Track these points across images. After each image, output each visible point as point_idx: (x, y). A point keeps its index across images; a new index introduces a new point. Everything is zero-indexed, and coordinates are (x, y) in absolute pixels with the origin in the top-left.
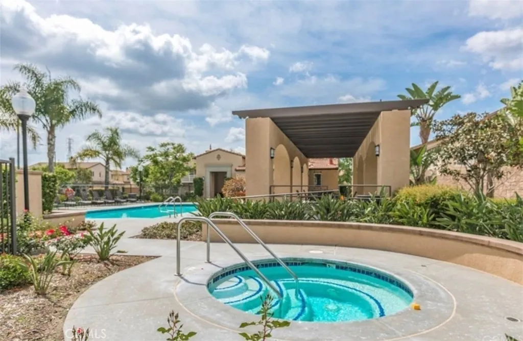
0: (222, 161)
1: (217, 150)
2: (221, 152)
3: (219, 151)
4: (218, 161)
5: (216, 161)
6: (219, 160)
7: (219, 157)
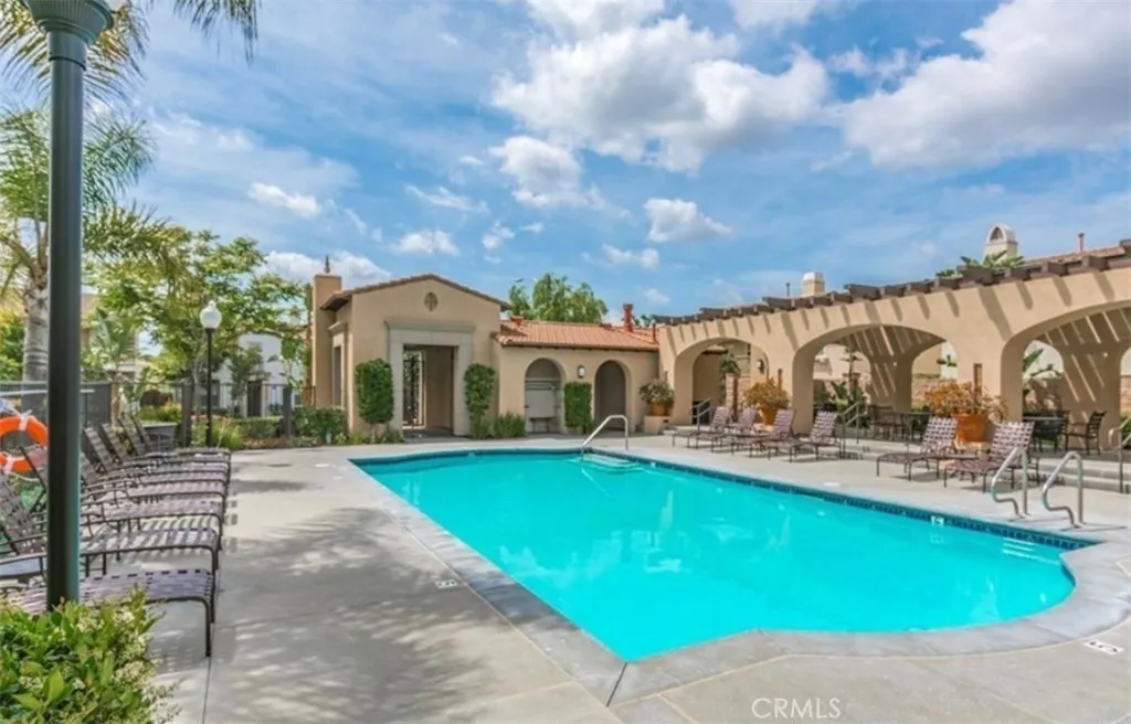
0: (439, 313)
1: (425, 278)
2: (438, 284)
3: (432, 282)
4: (426, 310)
5: (423, 312)
6: (431, 309)
7: (432, 300)
